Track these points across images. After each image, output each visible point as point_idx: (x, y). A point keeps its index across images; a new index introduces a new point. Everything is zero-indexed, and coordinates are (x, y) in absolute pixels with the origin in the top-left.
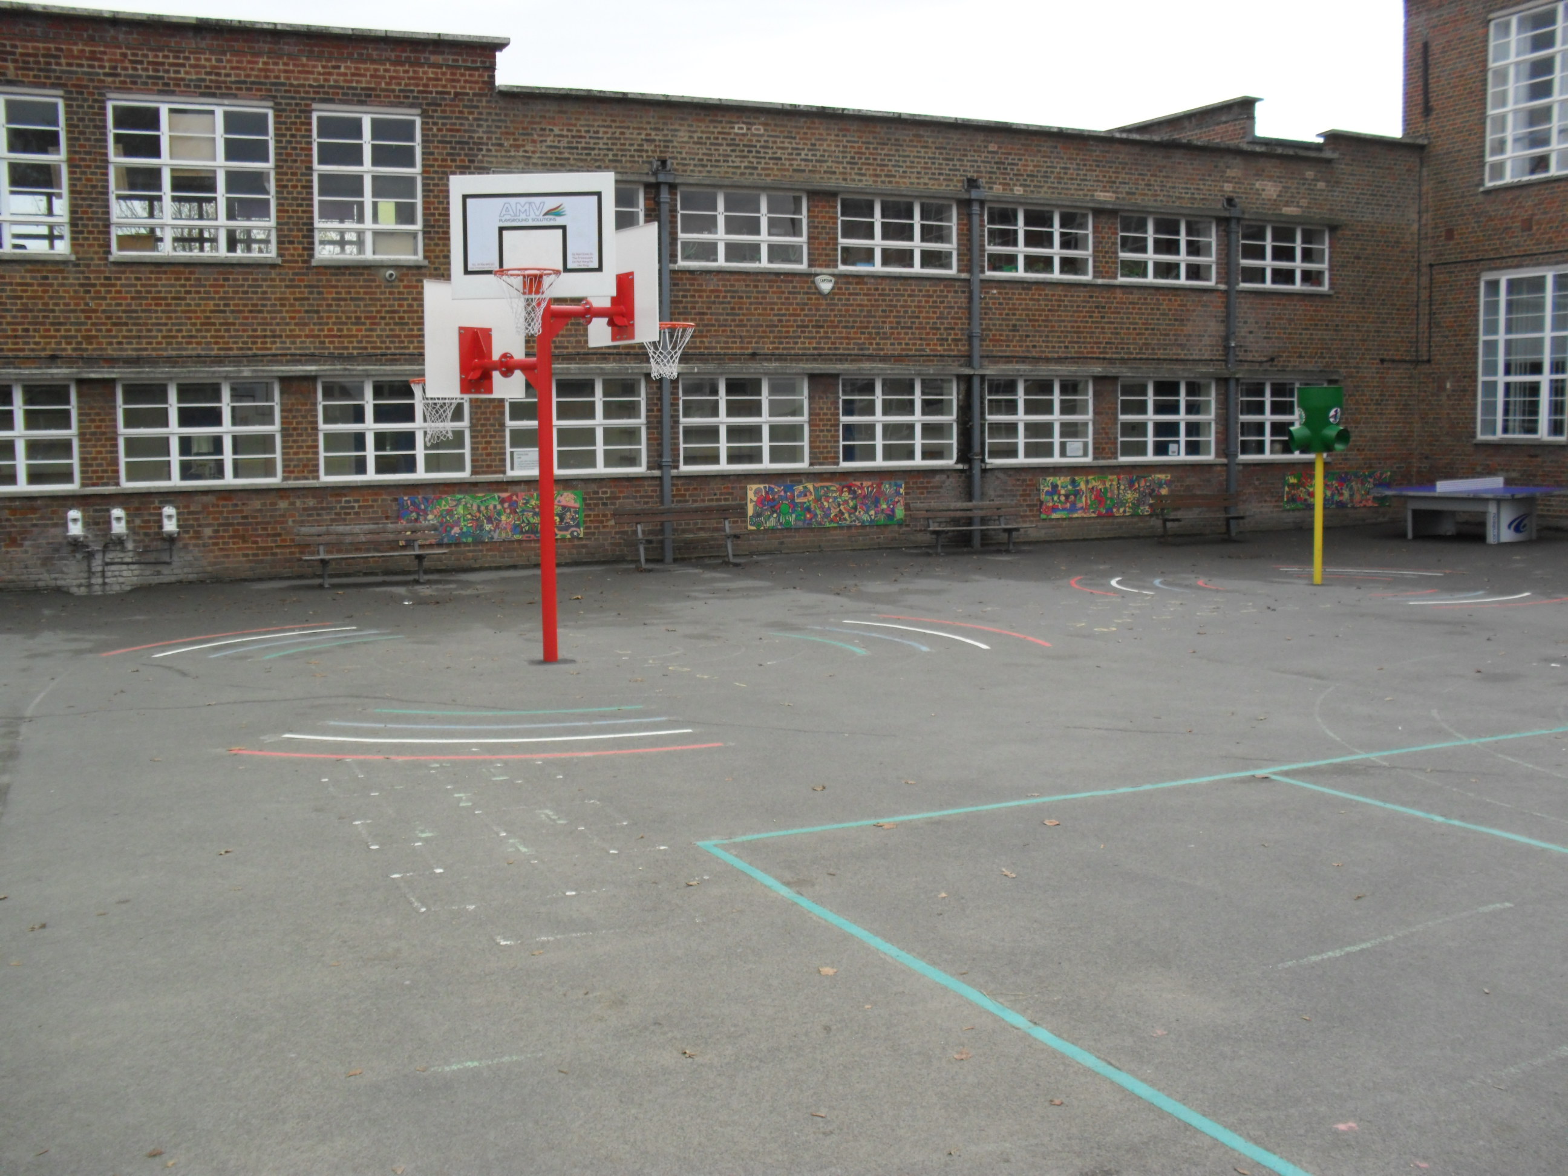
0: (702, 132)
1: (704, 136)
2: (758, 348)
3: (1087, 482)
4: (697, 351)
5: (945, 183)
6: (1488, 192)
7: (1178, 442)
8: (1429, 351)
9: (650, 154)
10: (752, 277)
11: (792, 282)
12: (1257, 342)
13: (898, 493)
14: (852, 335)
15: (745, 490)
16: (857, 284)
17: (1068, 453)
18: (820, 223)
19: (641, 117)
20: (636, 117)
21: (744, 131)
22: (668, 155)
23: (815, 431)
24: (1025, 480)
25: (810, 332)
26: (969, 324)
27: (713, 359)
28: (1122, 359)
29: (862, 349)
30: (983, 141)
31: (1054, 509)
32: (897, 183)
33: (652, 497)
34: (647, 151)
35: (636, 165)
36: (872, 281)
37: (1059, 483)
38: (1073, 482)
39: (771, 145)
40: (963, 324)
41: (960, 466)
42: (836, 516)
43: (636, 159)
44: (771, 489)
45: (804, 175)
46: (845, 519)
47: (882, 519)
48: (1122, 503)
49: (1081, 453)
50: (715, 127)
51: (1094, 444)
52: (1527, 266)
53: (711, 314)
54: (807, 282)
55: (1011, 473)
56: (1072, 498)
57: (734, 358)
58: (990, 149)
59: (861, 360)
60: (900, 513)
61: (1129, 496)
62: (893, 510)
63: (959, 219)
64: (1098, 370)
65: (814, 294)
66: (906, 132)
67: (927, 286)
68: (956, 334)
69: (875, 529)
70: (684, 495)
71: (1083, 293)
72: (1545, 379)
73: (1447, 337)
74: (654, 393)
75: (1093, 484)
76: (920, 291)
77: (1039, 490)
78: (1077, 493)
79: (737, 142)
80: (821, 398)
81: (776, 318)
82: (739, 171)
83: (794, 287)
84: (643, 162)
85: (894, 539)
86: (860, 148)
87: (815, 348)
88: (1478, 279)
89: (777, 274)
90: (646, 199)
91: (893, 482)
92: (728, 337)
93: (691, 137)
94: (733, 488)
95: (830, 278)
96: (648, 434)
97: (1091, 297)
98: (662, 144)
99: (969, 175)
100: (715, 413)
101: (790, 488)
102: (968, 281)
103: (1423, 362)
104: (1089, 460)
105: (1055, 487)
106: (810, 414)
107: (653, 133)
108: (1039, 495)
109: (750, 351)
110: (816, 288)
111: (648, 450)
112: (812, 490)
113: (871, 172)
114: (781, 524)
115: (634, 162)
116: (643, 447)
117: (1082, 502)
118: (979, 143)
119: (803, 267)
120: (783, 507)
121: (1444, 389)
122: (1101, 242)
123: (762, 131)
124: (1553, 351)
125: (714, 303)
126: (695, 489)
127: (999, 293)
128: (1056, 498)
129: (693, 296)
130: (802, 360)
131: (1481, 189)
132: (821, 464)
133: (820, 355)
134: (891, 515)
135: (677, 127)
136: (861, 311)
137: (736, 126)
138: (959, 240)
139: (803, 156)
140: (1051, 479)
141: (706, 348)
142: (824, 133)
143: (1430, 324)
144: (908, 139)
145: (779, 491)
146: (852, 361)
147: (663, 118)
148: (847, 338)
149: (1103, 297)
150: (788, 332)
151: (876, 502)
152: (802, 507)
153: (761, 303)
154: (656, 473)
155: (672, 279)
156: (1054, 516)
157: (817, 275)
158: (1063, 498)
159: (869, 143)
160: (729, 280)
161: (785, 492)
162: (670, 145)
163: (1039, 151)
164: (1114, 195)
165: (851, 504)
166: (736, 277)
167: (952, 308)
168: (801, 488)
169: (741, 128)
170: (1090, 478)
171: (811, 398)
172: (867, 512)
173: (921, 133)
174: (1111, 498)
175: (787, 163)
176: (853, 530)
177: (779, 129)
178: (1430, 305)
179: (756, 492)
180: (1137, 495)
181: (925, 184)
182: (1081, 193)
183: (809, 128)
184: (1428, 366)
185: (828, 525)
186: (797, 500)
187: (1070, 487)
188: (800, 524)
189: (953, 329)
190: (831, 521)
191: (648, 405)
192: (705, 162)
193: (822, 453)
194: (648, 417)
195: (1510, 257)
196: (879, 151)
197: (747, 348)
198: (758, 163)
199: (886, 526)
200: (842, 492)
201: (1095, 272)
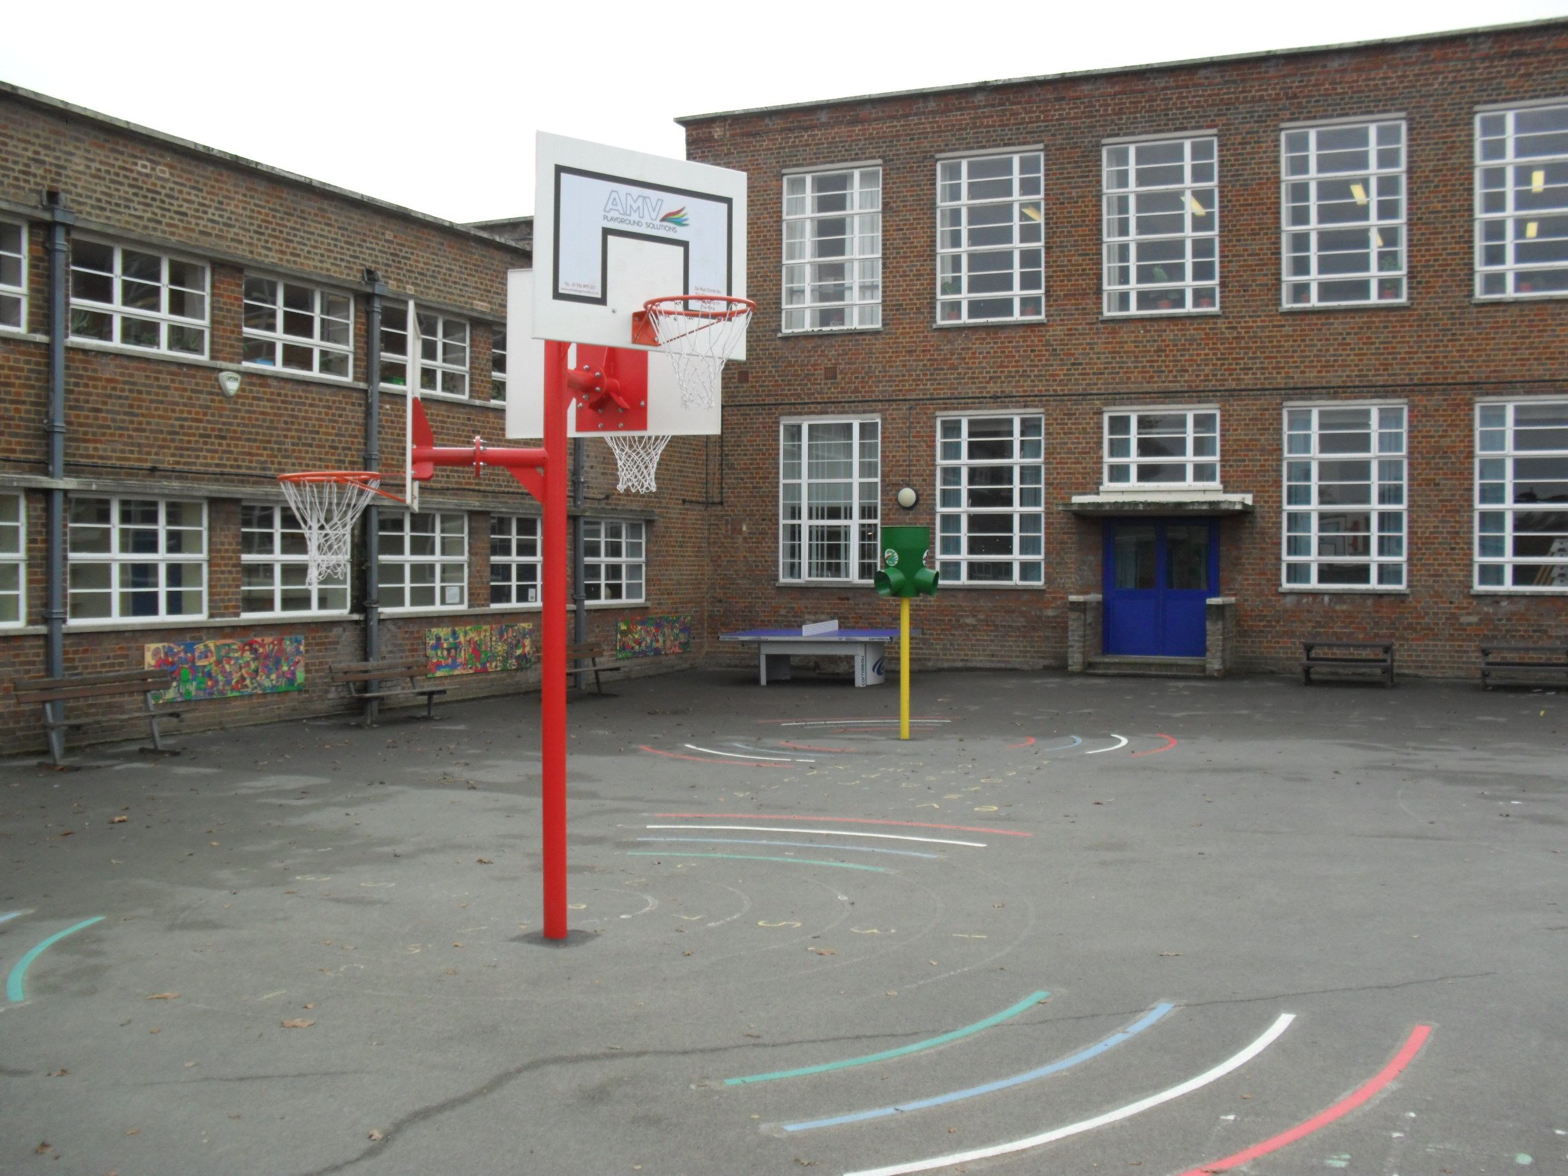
0: (101, 162)
1: (103, 168)
2: (157, 461)
3: (466, 633)
4: (89, 461)
5: (346, 271)
6: (786, 338)
7: (535, 586)
8: (721, 493)
9: (38, 180)
10: (153, 366)
11: (194, 377)
12: (596, 478)
13: (298, 652)
14: (254, 451)
15: (142, 650)
16: (261, 385)
17: (448, 601)
18: (225, 304)
19: (28, 126)
20: (21, 124)
21: (148, 171)
22: (61, 186)
23: (216, 572)
24: (412, 633)
25: (213, 444)
26: (365, 444)
27: (108, 474)
28: (494, 492)
29: (264, 469)
30: (381, 227)
31: (438, 666)
32: (302, 264)
33: (33, 663)
34: (35, 176)
35: (21, 192)
36: (275, 383)
37: (442, 635)
38: (454, 633)
39: (176, 194)
40: (359, 443)
41: (356, 617)
42: (237, 682)
43: (22, 184)
44: (171, 649)
45: (209, 239)
46: (246, 686)
47: (283, 685)
48: (493, 657)
49: (457, 600)
50: (116, 159)
51: (470, 589)
52: (833, 413)
53: (108, 411)
54: (210, 379)
55: (401, 623)
56: (453, 651)
57: (132, 472)
58: (387, 237)
59: (262, 483)
60: (300, 676)
61: (500, 648)
62: (293, 673)
63: (356, 317)
64: (475, 503)
65: (218, 394)
66: (312, 204)
67: (328, 395)
68: (352, 456)
69: (275, 698)
70: (73, 660)
71: (462, 414)
72: (854, 524)
73: (742, 479)
74: (39, 517)
75: (472, 635)
76: (321, 400)
77: (425, 644)
78: (457, 647)
79: (140, 184)
80: (222, 530)
81: (177, 423)
82: (141, 223)
83: (197, 384)
84: (31, 190)
85: (294, 709)
86: (267, 215)
87: (217, 465)
88: (778, 423)
89: (180, 365)
90: (31, 242)
91: (293, 637)
92: (125, 444)
93: (88, 167)
94: (129, 649)
95: (236, 375)
96: (29, 574)
97: (469, 419)
98: (53, 169)
99: (368, 264)
100: (105, 547)
101: (190, 648)
102: (366, 391)
103: (713, 503)
104: (464, 608)
105: (438, 639)
106: (210, 551)
107: (43, 152)
108: (425, 649)
109: (148, 465)
110: (220, 388)
111: (30, 597)
112: (212, 648)
113: (277, 247)
114: (181, 694)
115: (18, 187)
116: (22, 592)
117: (462, 656)
118: (377, 228)
119: (204, 358)
120: (183, 671)
121: (740, 531)
122: (477, 358)
123: (167, 176)
124: (862, 496)
125: (110, 396)
126: (86, 651)
127: (392, 409)
128: (439, 653)
129: (86, 385)
130: (203, 479)
131: (780, 335)
132: (222, 615)
133: (222, 474)
134: (292, 680)
135: (70, 149)
136: (264, 421)
137: (140, 162)
138: (356, 341)
139: (210, 216)
140: (435, 630)
141: (101, 457)
142: (232, 189)
143: (721, 465)
144: (313, 212)
145: (179, 652)
146: (255, 483)
147: (55, 133)
148: (249, 454)
149: (479, 421)
150: (189, 442)
151: (278, 664)
152: (203, 672)
153: (162, 402)
154: (42, 629)
155: (67, 359)
156: (439, 674)
157: (221, 370)
158: (445, 653)
159: (275, 210)
160: (127, 368)
161: (186, 653)
162: (63, 172)
163: (428, 247)
164: (489, 306)
165: (253, 666)
166: (135, 364)
167: (349, 423)
168: (201, 646)
169: (145, 167)
170: (468, 628)
171: (211, 529)
172: (268, 677)
173: (325, 206)
174: (486, 651)
175: (193, 221)
176: (255, 701)
177: (185, 175)
178: (722, 446)
179: (156, 653)
180: (506, 647)
181: (328, 270)
182: (462, 299)
183: (217, 180)
184: (719, 508)
185: (230, 694)
186: (199, 663)
187: (451, 640)
188: (201, 695)
189: (349, 449)
190: (233, 689)
191: (29, 533)
192: (103, 205)
193: (222, 601)
194: (29, 550)
195: (813, 403)
196: (285, 222)
197: (146, 461)
198: (163, 216)
199: (286, 692)
200: (243, 651)
201: (471, 391)
